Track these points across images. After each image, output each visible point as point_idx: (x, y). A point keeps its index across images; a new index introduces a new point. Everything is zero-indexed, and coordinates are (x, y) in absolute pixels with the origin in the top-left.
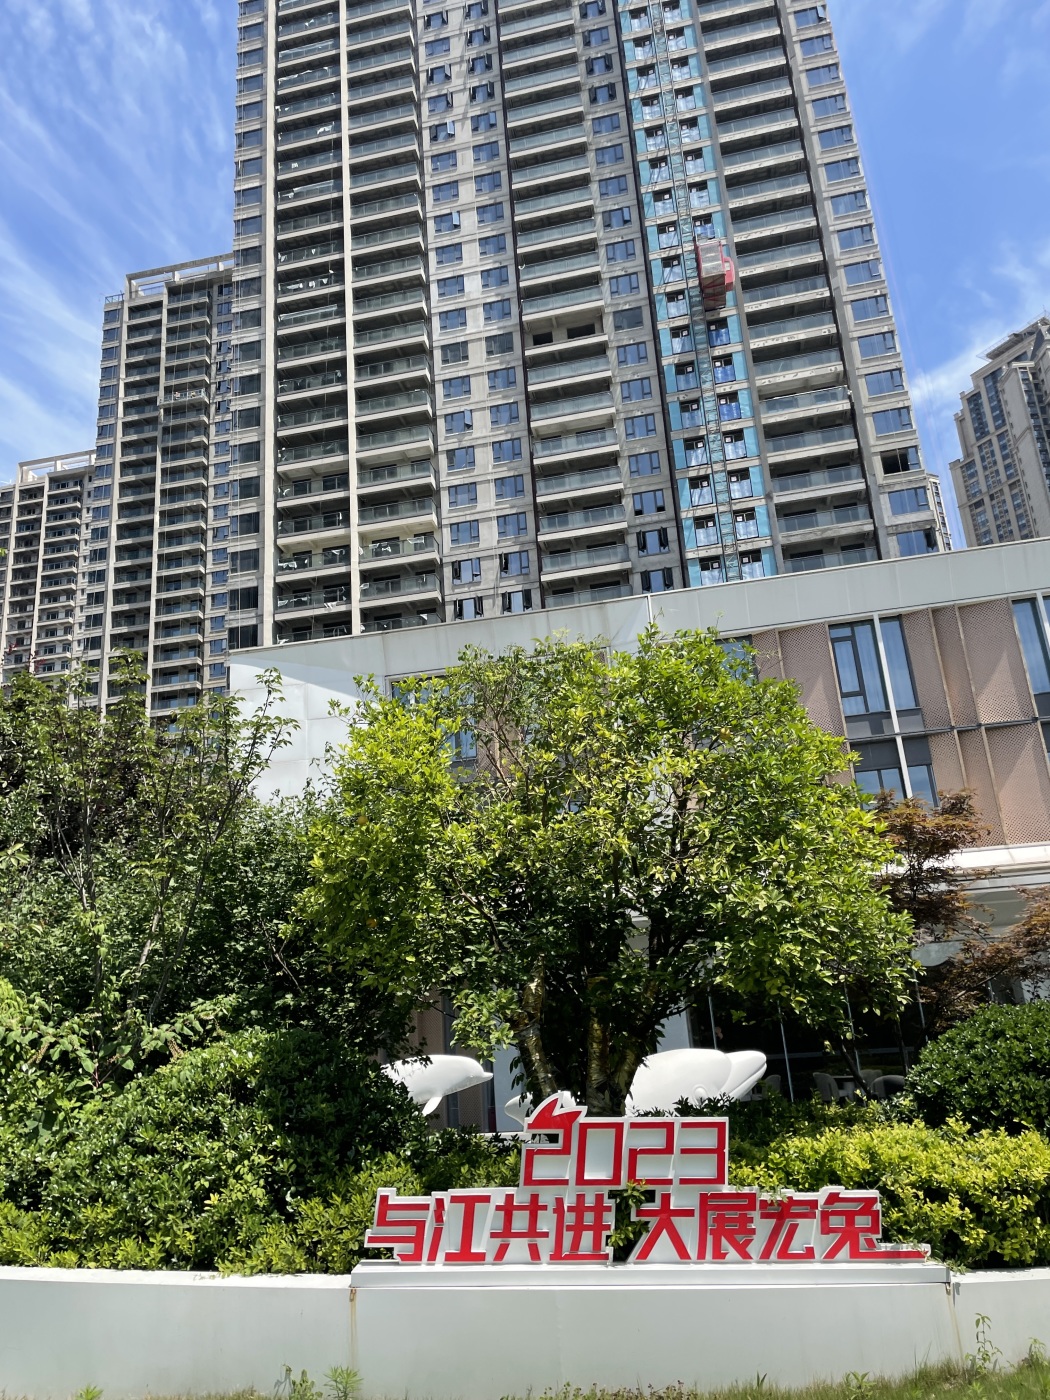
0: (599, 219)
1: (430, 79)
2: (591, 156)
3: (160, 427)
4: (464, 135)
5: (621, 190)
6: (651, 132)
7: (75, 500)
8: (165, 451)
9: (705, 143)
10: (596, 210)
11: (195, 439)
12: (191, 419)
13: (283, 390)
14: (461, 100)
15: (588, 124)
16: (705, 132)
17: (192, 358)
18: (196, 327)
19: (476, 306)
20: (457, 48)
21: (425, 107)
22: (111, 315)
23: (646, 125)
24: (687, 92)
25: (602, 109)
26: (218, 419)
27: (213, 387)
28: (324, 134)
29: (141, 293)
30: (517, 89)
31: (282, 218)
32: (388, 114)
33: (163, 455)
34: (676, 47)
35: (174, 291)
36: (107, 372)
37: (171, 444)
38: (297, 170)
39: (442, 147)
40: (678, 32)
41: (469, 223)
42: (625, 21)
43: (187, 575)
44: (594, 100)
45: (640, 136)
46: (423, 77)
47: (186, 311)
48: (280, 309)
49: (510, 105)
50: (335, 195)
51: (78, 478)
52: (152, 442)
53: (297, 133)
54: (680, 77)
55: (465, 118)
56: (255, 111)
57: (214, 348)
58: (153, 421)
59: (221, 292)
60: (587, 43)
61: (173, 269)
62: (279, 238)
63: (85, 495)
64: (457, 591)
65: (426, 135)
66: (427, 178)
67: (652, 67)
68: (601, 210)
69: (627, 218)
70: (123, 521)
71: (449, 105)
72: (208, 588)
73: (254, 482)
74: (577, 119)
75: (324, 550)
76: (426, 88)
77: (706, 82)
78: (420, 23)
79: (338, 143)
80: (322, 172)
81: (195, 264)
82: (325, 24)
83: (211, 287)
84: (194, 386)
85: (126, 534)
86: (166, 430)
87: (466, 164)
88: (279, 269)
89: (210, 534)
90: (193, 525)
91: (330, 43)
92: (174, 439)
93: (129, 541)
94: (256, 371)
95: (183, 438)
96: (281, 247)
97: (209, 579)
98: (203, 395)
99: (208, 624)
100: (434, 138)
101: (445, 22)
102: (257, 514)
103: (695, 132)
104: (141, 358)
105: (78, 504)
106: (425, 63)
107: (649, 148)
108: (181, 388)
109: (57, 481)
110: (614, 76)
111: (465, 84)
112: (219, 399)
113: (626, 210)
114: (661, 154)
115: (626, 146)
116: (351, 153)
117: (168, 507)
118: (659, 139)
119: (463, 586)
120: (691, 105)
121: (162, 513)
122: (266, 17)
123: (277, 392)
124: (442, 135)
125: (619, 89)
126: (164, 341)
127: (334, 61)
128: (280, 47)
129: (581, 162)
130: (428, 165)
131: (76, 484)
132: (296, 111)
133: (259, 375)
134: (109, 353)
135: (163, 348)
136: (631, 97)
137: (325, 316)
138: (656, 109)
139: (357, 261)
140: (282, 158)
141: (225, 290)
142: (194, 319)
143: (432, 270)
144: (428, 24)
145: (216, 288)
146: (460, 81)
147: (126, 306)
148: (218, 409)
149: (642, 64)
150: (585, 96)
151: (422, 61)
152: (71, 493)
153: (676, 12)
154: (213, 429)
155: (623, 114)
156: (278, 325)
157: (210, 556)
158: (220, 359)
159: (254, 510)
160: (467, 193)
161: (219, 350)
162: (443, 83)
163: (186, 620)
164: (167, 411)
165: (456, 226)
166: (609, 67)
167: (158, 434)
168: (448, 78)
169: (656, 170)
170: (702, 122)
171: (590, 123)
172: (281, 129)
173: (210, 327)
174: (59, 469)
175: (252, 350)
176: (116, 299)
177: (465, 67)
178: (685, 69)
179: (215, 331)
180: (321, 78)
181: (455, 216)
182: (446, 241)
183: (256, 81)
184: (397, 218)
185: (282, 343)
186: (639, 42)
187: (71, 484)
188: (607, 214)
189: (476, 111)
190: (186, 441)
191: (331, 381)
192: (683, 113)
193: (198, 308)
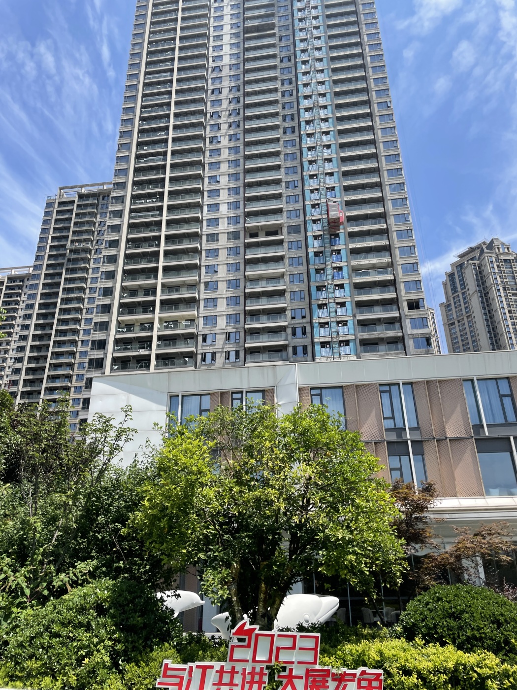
0: (284, 184)
1: (212, 116)
2: (282, 156)
3: (66, 258)
4: (225, 142)
5: (294, 173)
6: (310, 149)
7: (19, 289)
8: (67, 270)
9: (334, 156)
10: (283, 180)
11: (83, 265)
12: (82, 255)
13: (129, 248)
14: (225, 127)
15: (281, 143)
16: (334, 151)
17: (86, 228)
18: (89, 213)
19: (224, 218)
20: (225, 104)
21: (208, 128)
22: (49, 205)
23: (308, 146)
24: (327, 133)
25: (288, 137)
26: (95, 256)
27: (95, 242)
28: (161, 136)
29: (65, 196)
30: (249, 125)
31: (137, 171)
32: (191, 130)
33: (66, 271)
34: (323, 113)
35: (81, 197)
36: (44, 231)
37: (70, 267)
38: (146, 150)
39: (213, 147)
40: (325, 107)
41: (224, 180)
42: (301, 100)
43: (71, 329)
44: (285, 133)
45: (305, 151)
46: (208, 115)
47: (86, 206)
48: (131, 211)
49: (247, 131)
50: (163, 163)
51: (22, 278)
52: (61, 265)
53: (148, 134)
54: (324, 127)
55: (226, 135)
56: (129, 123)
57: (97, 224)
58: (64, 255)
59: (103, 199)
60: (284, 108)
61: (82, 187)
62: (135, 179)
63: (25, 287)
64: (204, 348)
65: (208, 140)
66: (206, 159)
67: (312, 121)
68: (285, 180)
69: (296, 185)
70: (42, 301)
71: (219, 129)
72: (80, 337)
73: (111, 289)
74: (277, 140)
75: (141, 324)
76: (209, 120)
77: (336, 130)
78: (209, 92)
79: (166, 140)
80: (158, 152)
81: (92, 185)
82: (166, 88)
83: (99, 196)
84: (85, 240)
85: (43, 307)
86: (69, 260)
87: (225, 154)
88: (133, 193)
89: (84, 311)
90: (77, 305)
91: (167, 96)
92: (73, 264)
93: (43, 311)
94: (117, 238)
95: (77, 264)
96: (135, 183)
97: (81, 332)
98: (89, 245)
99: (78, 354)
100: (211, 142)
101: (220, 93)
102: (110, 304)
103: (329, 151)
104: (61, 226)
105: (20, 291)
106: (210, 109)
107: (309, 156)
108: (79, 241)
109: (11, 279)
110: (295, 123)
111: (227, 120)
112: (97, 247)
113: (296, 182)
114: (313, 159)
115: (298, 154)
116: (172, 145)
117: (65, 296)
118: (313, 152)
119: (207, 346)
120: (329, 139)
121: (62, 299)
122: (139, 82)
123: (126, 248)
124: (215, 141)
125: (297, 129)
126: (73, 219)
127: (168, 104)
128: (144, 96)
129: (277, 159)
130: (207, 154)
131: (20, 281)
132: (149, 124)
133: (118, 240)
134: (45, 222)
135: (73, 222)
136: (302, 133)
137: (153, 216)
138: (313, 139)
139: (170, 193)
140: (140, 144)
141: (106, 198)
142: (89, 210)
143: (205, 200)
144: (212, 93)
145: (101, 197)
146: (225, 119)
147: (57, 201)
148: (96, 252)
149: (308, 119)
150: (281, 131)
151: (208, 108)
152: (17, 285)
153: (325, 98)
154: (92, 261)
155: (298, 140)
156: (130, 218)
157: (83, 321)
158: (99, 229)
159: (109, 303)
160: (224, 167)
161: (99, 225)
162: (218, 119)
163: (67, 351)
164: (71, 251)
165: (218, 182)
166: (293, 119)
167: (65, 261)
168: (220, 117)
169: (311, 166)
170: (333, 147)
171: (282, 142)
172: (141, 131)
173: (96, 214)
174: (13, 273)
175: (117, 228)
176: (52, 198)
177: (228, 112)
178: (327, 123)
179: (98, 216)
180: (161, 111)
181: (218, 177)
182: (213, 188)
183: (132, 110)
184: (190, 175)
185: (131, 226)
186: (307, 110)
187: (18, 281)
188: (287, 183)
189: (231, 132)
190: (78, 266)
191: (152, 246)
192: (325, 142)
193: (92, 205)
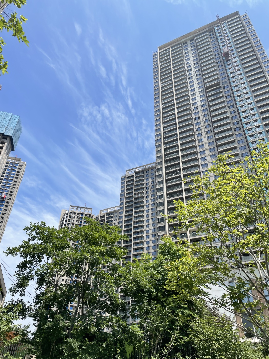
0: (240, 155)
1: (197, 130)
2: (236, 142)
4: (205, 140)
5: (245, 149)
6: (250, 136)
9: (265, 137)
11: (141, 205)
12: (140, 200)
13: (168, 197)
14: (204, 134)
15: (235, 136)
16: (264, 135)
17: (140, 187)
18: (141, 180)
19: (212, 176)
20: (202, 124)
21: (196, 136)
22: (123, 179)
24: (259, 127)
25: (238, 132)
26: (146, 200)
27: (145, 193)
28: (175, 144)
29: (129, 174)
30: (216, 131)
31: (166, 161)
32: (188, 138)
34: (254, 118)
35: (136, 173)
36: (122, 191)
37: (136, 206)
38: (169, 151)
39: (200, 144)
40: (254, 115)
41: (209, 159)
42: (241, 114)
43: (140, 236)
44: (235, 131)
45: (248, 137)
46: (195, 130)
47: (139, 177)
48: (167, 180)
49: (215, 134)
50: (178, 156)
52: (132, 206)
53: (168, 144)
54: (256, 124)
55: (205, 137)
56: (159, 141)
57: (145, 184)
58: (132, 201)
60: (232, 119)
61: (136, 168)
62: (166, 165)
63: (114, 217)
65: (197, 141)
66: (198, 150)
67: (249, 122)
68: (241, 153)
69: (247, 154)
71: (202, 135)
73: (163, 218)
74: (232, 135)
75: (180, 234)
76: (196, 132)
77: (263, 124)
78: (194, 119)
79: (178, 145)
80: (174, 151)
82: (173, 122)
84: (141, 193)
85: (126, 227)
86: (135, 203)
87: (207, 146)
88: (166, 172)
90: (141, 224)
91: (174, 126)
93: (127, 229)
94: (162, 194)
95: (139, 204)
96: (166, 167)
97: (145, 237)
98: (143, 195)
99: (145, 249)
100: (199, 142)
101: (199, 119)
103: (262, 135)
105: (112, 219)
106: (195, 127)
107: (250, 140)
108: (138, 194)
109: (108, 214)
110: (240, 125)
111: (205, 130)
112: (146, 195)
114: (254, 141)
115: (245, 139)
116: (180, 147)
117: (135, 220)
118: (253, 137)
120: (260, 129)
121: (134, 222)
122: (161, 122)
125: (241, 128)
126: (134, 184)
127: (176, 129)
128: (164, 128)
129: (234, 144)
130: (198, 147)
131: (112, 214)
132: (168, 140)
134: (122, 187)
136: (245, 129)
137: (177, 181)
138: (251, 131)
139: (183, 169)
140: (165, 149)
141: (147, 172)
143: (201, 169)
145: (145, 172)
146: (204, 130)
147: (126, 177)
149: (246, 122)
150: (233, 130)
151: (194, 127)
152: (111, 217)
153: (253, 110)
155: (243, 133)
156: (167, 184)
158: (146, 186)
159: (163, 225)
160: (207, 152)
162: (200, 131)
163: (140, 248)
164: (135, 199)
165: (206, 160)
166: (238, 123)
167: (133, 204)
168: (201, 129)
169: (253, 144)
170: (263, 133)
172: (165, 144)
173: (144, 180)
174: (108, 211)
175: (161, 189)
176: (124, 175)
177: (204, 127)
178: (257, 122)
180: (173, 133)
181: (205, 157)
182: (203, 163)
183: (159, 135)
184: (192, 159)
185: (167, 187)
186: (245, 118)
189: (208, 135)
191: (179, 195)
192: (258, 131)
